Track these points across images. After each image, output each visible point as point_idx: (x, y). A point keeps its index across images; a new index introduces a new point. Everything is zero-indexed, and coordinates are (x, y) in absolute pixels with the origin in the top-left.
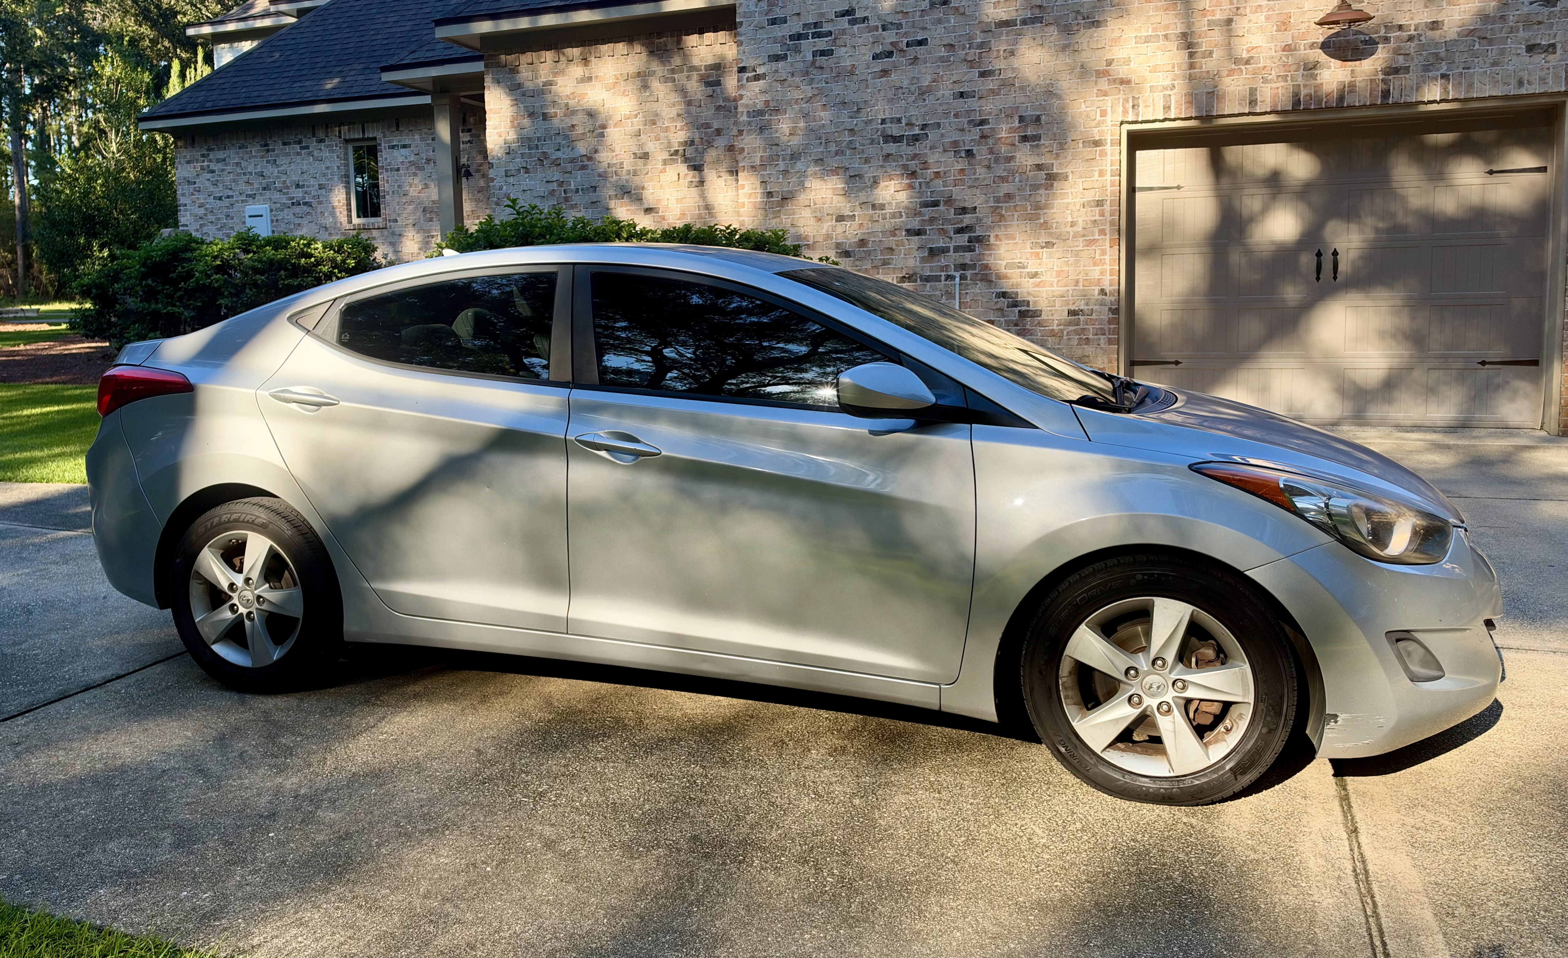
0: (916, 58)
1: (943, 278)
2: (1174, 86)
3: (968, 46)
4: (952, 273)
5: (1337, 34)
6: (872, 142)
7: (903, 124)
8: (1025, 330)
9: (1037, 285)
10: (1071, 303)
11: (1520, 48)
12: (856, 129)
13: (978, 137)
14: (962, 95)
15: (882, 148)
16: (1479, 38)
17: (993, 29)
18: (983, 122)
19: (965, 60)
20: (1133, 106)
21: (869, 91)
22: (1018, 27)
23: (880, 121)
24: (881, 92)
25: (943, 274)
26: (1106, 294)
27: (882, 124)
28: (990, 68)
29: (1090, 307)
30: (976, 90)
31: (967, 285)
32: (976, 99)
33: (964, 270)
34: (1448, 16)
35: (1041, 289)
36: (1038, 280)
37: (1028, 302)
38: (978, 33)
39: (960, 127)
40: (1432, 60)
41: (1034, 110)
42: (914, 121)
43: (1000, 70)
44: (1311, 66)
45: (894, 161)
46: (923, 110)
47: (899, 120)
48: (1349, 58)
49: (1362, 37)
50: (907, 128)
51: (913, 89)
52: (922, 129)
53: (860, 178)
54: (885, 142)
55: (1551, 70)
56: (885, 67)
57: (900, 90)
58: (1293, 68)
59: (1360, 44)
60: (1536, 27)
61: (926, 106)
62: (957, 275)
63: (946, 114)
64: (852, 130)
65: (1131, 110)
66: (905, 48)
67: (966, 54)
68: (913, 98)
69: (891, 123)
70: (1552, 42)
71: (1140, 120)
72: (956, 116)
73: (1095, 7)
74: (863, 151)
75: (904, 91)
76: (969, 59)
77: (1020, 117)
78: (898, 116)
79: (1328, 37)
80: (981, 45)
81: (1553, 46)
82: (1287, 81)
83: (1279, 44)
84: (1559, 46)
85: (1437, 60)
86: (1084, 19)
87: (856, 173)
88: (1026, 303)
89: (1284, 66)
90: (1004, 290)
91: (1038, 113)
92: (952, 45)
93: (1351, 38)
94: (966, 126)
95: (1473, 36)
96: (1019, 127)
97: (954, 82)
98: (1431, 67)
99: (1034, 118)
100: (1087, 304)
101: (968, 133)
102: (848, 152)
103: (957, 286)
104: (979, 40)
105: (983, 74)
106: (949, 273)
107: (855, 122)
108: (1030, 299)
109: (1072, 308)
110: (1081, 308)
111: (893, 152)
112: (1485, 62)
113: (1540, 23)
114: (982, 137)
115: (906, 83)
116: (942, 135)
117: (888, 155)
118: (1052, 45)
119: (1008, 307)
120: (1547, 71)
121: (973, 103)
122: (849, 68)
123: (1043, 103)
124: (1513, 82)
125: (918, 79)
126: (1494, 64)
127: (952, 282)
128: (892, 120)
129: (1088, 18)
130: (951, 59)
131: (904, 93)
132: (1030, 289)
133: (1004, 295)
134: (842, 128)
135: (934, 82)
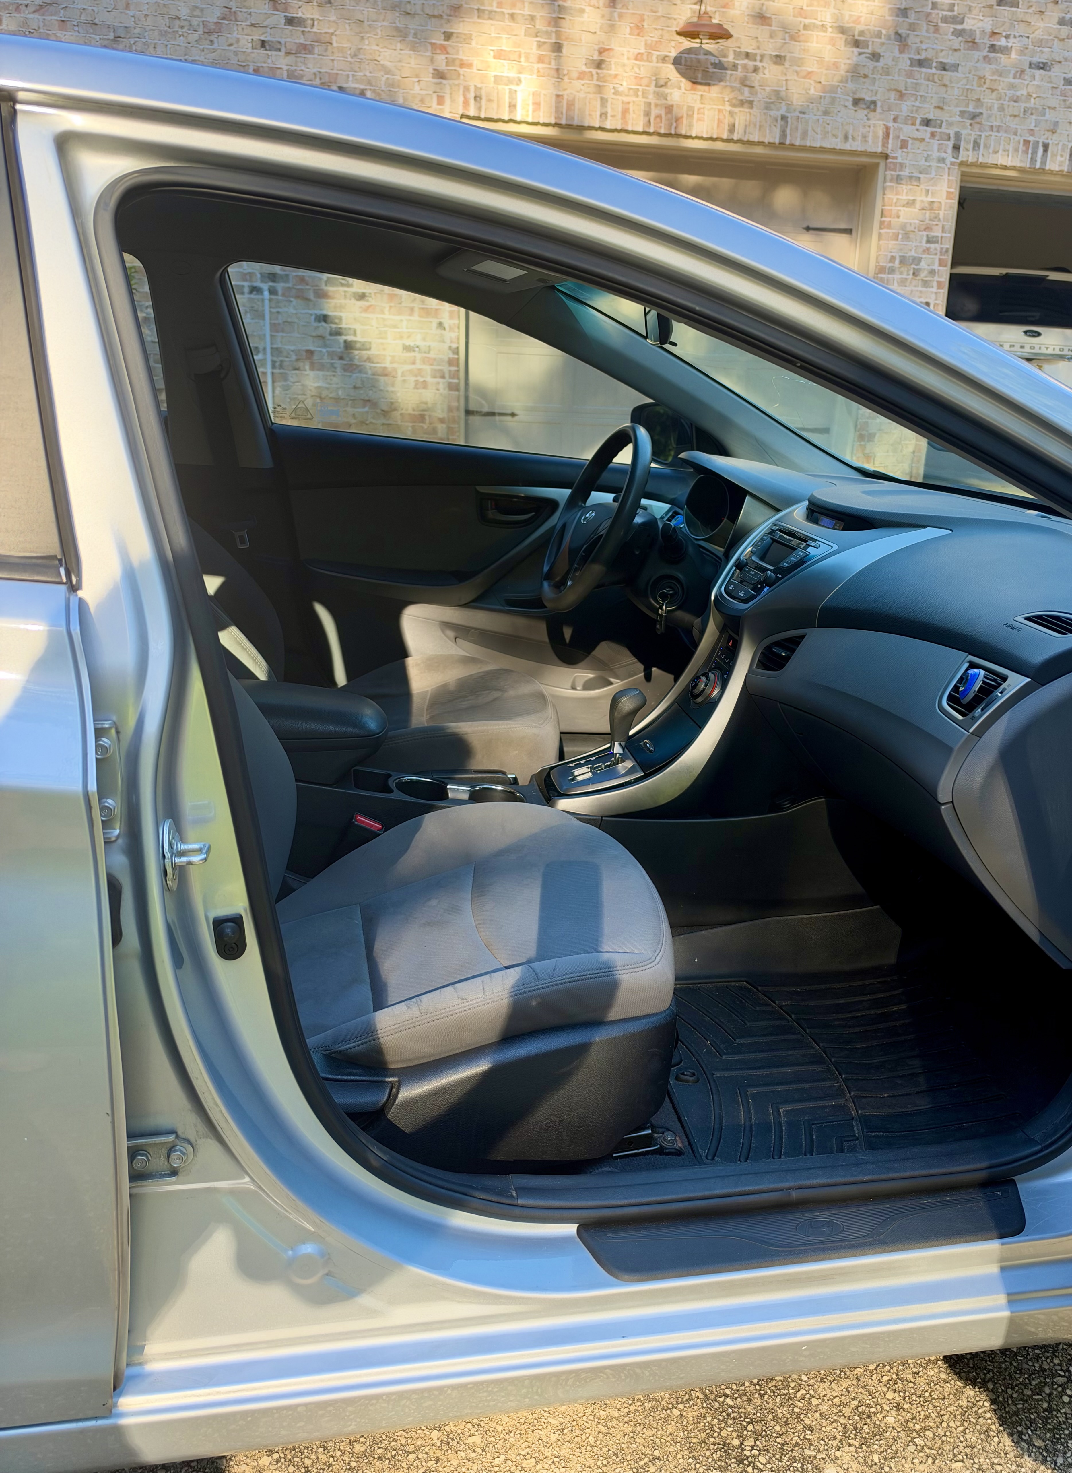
1: (246, 290)
2: (520, 81)
4: (258, 284)
5: (689, 51)
8: (352, 365)
9: (366, 310)
10: (405, 336)
11: (848, 100)
14: (263, 44)
16: (815, 81)
20: (475, 97)
21: (131, 13)
24: (149, 18)
25: (246, 284)
26: (444, 329)
28: (300, 15)
29: (427, 344)
30: (283, 41)
31: (278, 302)
32: (282, 53)
33: (274, 281)
34: (790, 52)
35: (371, 316)
36: (365, 303)
37: (355, 331)
40: (774, 99)
41: (358, 81)
43: (313, 20)
44: (662, 82)
48: (699, 80)
49: (712, 59)
51: (195, 22)
55: (872, 128)
57: (177, 22)
58: (645, 81)
59: (710, 66)
60: (862, 80)
61: (215, 51)
62: (265, 287)
65: (472, 102)
68: (196, 36)
70: (874, 98)
71: (483, 116)
79: (680, 53)
81: (874, 103)
82: (637, 96)
83: (632, 50)
84: (879, 104)
85: (778, 99)
88: (352, 332)
89: (636, 78)
90: (325, 313)
91: (362, 87)
93: (701, 57)
95: (810, 78)
97: (253, 25)
98: (772, 106)
99: (358, 91)
100: (424, 339)
103: (267, 302)
105: (290, 21)
106: (255, 284)
108: (357, 326)
109: (408, 342)
110: (418, 343)
112: (818, 110)
113: (865, 76)
115: (184, 12)
119: (330, 335)
120: (868, 129)
123: (368, 74)
124: (841, 136)
125: (202, 10)
126: (826, 113)
127: (260, 297)
131: (182, 27)
132: (358, 315)
133: (325, 318)
135: (224, 19)
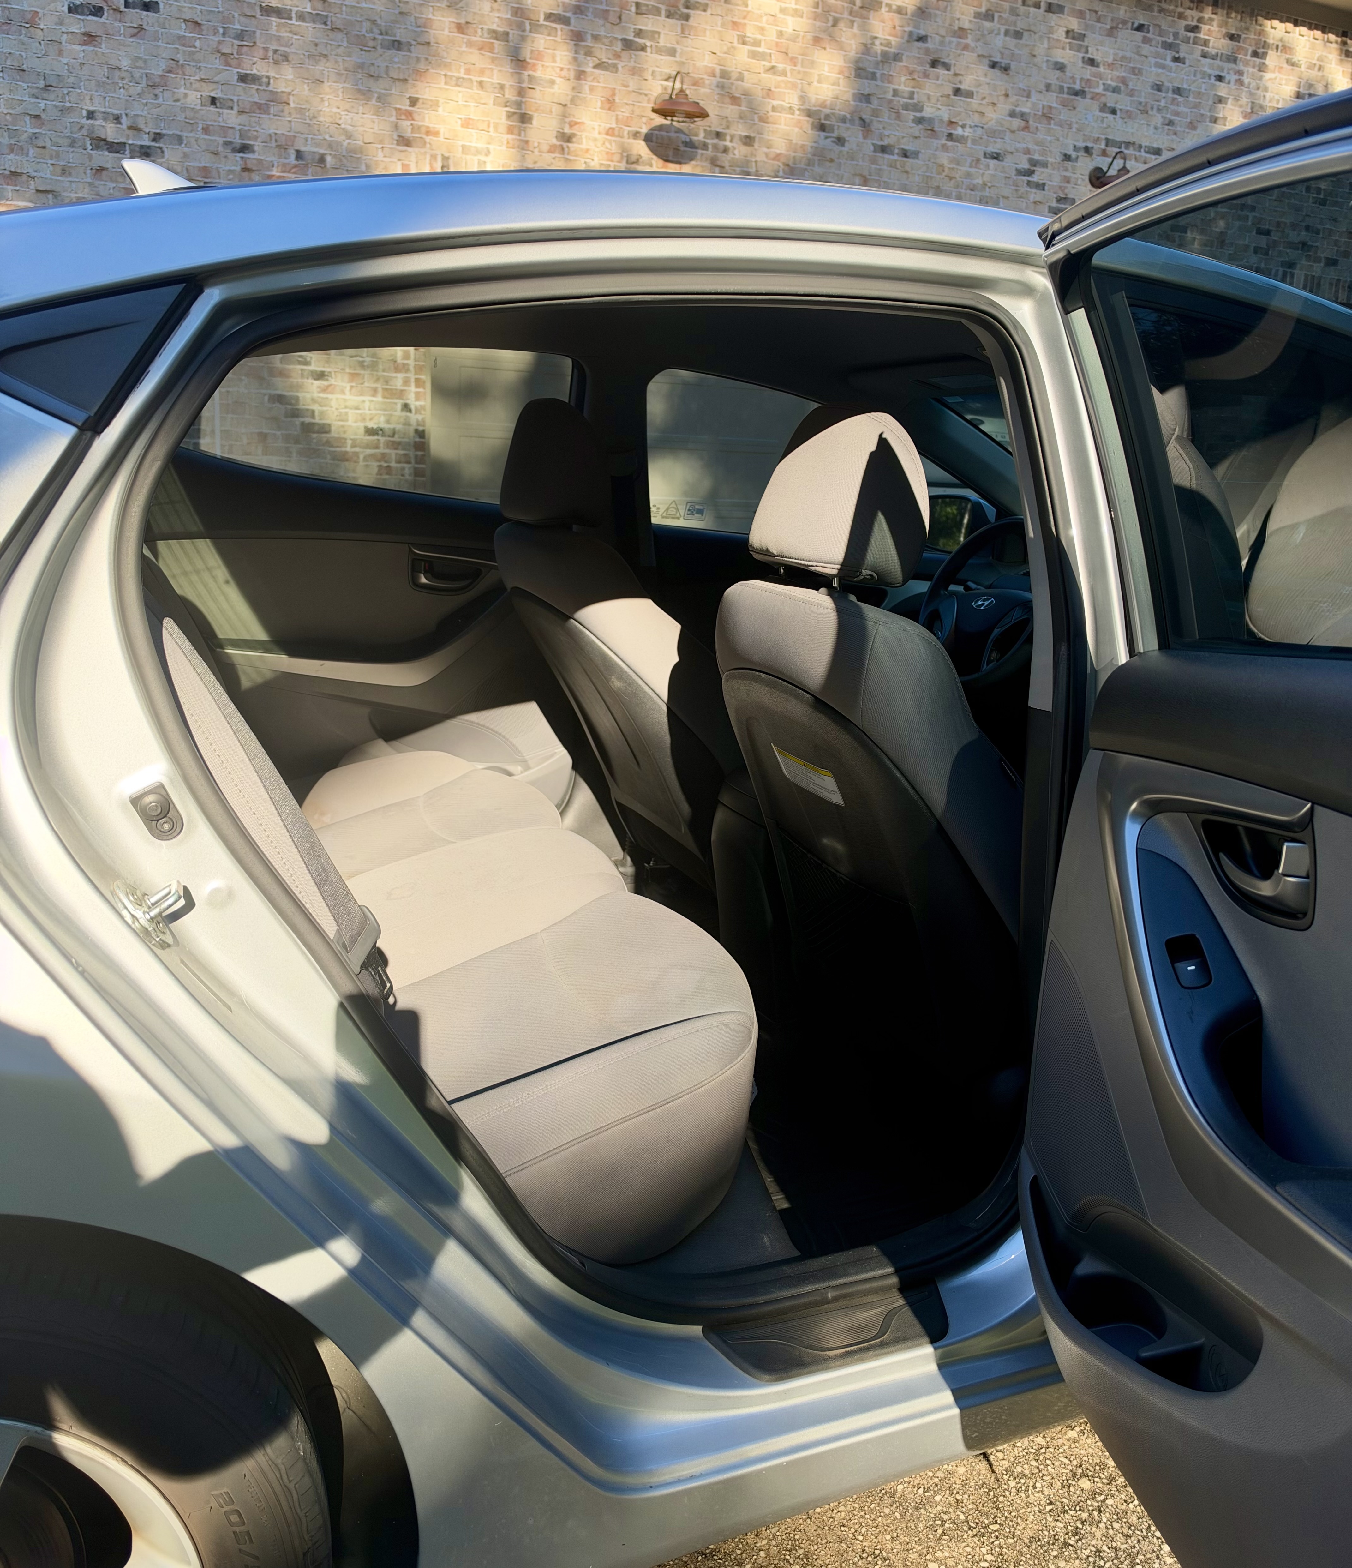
0: (140, 28)
3: (221, 30)
5: (661, 128)
6: (73, 143)
7: (124, 126)
8: (309, 449)
9: (324, 390)
10: (368, 418)
12: (43, 116)
13: (238, 168)
14: (213, 101)
15: (90, 157)
16: (783, 164)
17: (258, 16)
18: (244, 148)
19: (218, 51)
21: (64, 60)
22: (293, 22)
23: (84, 113)
24: (85, 68)
26: (410, 411)
27: (88, 118)
28: (255, 72)
29: (392, 426)
30: (235, 99)
32: (235, 112)
34: (759, 134)
35: (330, 396)
36: (325, 383)
37: (313, 412)
38: (236, 15)
39: (212, 149)
41: (318, 145)
42: (142, 126)
43: (268, 77)
44: (634, 158)
45: (111, 180)
46: (155, 111)
47: (117, 119)
48: (670, 158)
49: (683, 137)
50: (131, 132)
51: (137, 74)
52: (154, 140)
53: (55, 197)
54: (96, 147)
56: (90, 29)
58: (616, 157)
59: (681, 145)
60: (828, 164)
61: (159, 106)
63: (190, 125)
64: (37, 117)
66: (122, 8)
67: (219, 42)
68: (139, 89)
69: (105, 119)
72: (206, 130)
73: (396, 22)
74: (58, 155)
75: (123, 74)
76: (225, 51)
77: (298, 151)
78: (116, 112)
79: (651, 129)
80: (240, 35)
83: (603, 125)
86: (381, 34)
87: (48, 188)
88: (310, 413)
89: (607, 153)
90: (279, 392)
91: (322, 151)
92: (196, 23)
93: (673, 135)
94: (220, 149)
95: (778, 160)
96: (296, 166)
97: (202, 80)
99: (317, 157)
100: (388, 422)
101: (224, 160)
102: (31, 151)
104: (237, 26)
105: (244, 78)
107: (42, 106)
108: (315, 407)
109: (371, 425)
110: (382, 426)
111: (109, 165)
114: (245, 169)
115: (125, 63)
116: (185, 155)
117: (101, 169)
118: (340, 59)
119: (286, 417)
121: (231, 118)
122: (29, 16)
123: (328, 138)
125: (145, 61)
128: (106, 116)
129: (387, 34)
130: (197, 44)
131: (123, 79)
132: (316, 395)
133: (280, 399)
134: (19, 110)
135: (170, 72)
